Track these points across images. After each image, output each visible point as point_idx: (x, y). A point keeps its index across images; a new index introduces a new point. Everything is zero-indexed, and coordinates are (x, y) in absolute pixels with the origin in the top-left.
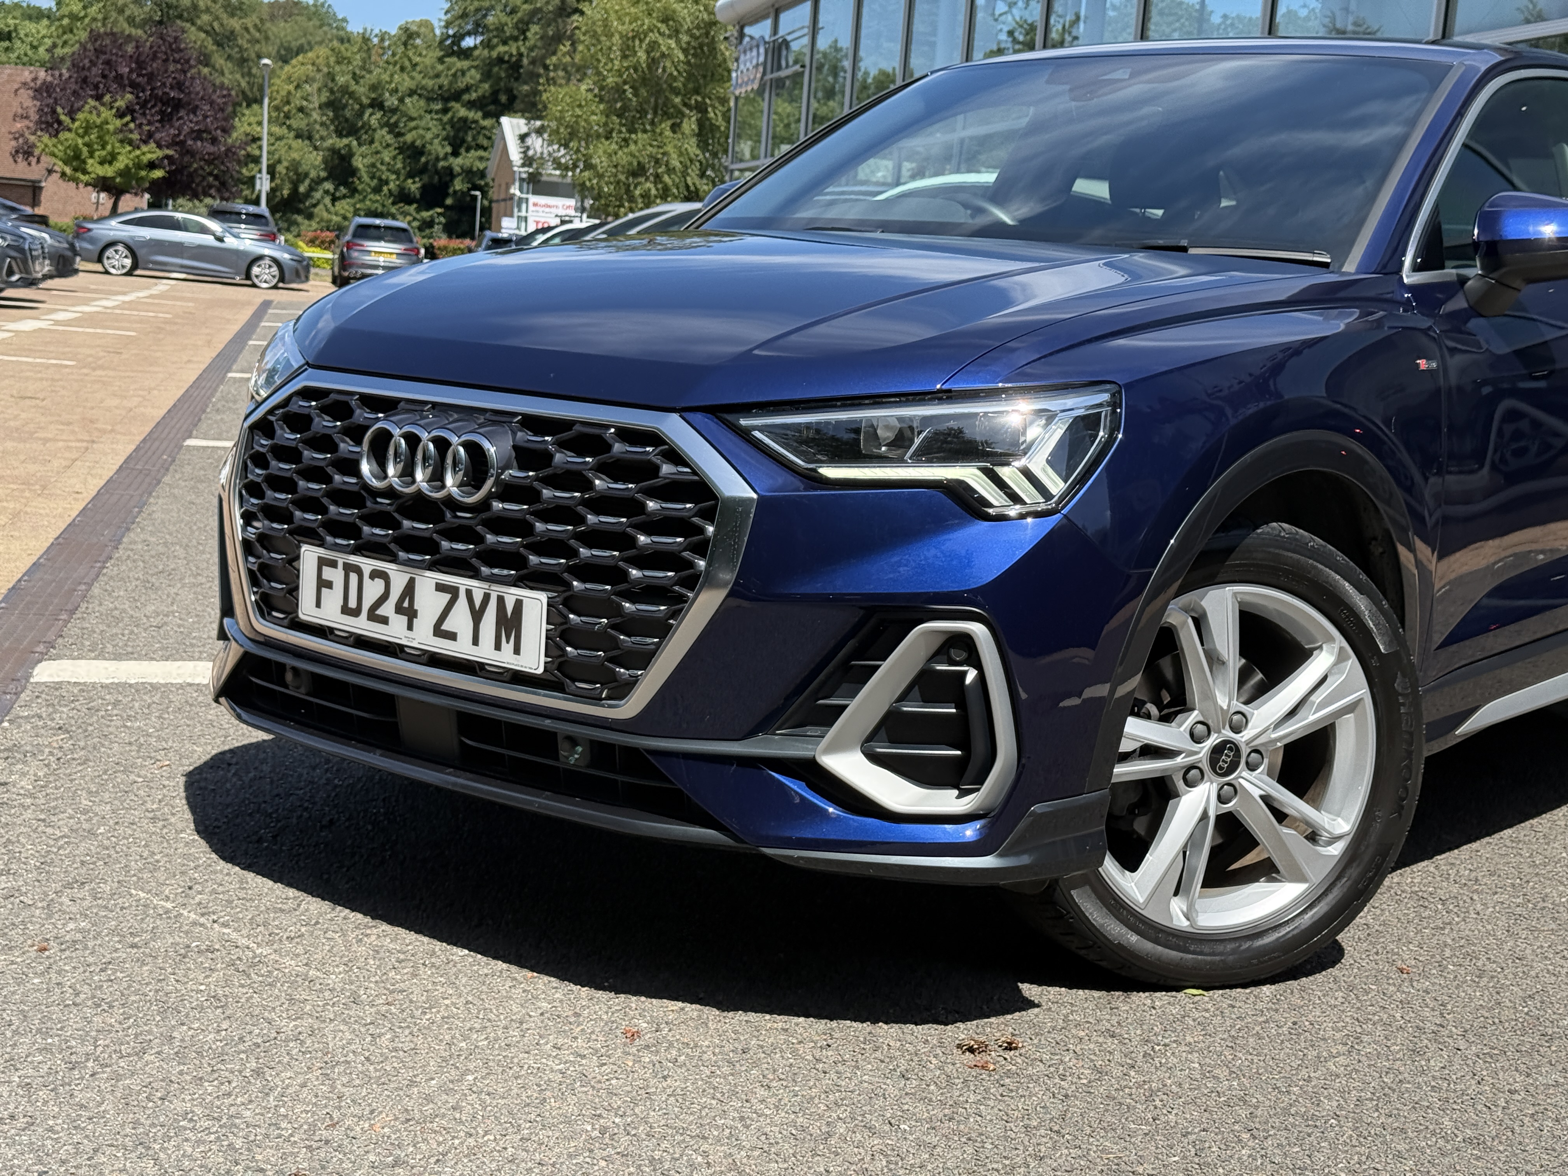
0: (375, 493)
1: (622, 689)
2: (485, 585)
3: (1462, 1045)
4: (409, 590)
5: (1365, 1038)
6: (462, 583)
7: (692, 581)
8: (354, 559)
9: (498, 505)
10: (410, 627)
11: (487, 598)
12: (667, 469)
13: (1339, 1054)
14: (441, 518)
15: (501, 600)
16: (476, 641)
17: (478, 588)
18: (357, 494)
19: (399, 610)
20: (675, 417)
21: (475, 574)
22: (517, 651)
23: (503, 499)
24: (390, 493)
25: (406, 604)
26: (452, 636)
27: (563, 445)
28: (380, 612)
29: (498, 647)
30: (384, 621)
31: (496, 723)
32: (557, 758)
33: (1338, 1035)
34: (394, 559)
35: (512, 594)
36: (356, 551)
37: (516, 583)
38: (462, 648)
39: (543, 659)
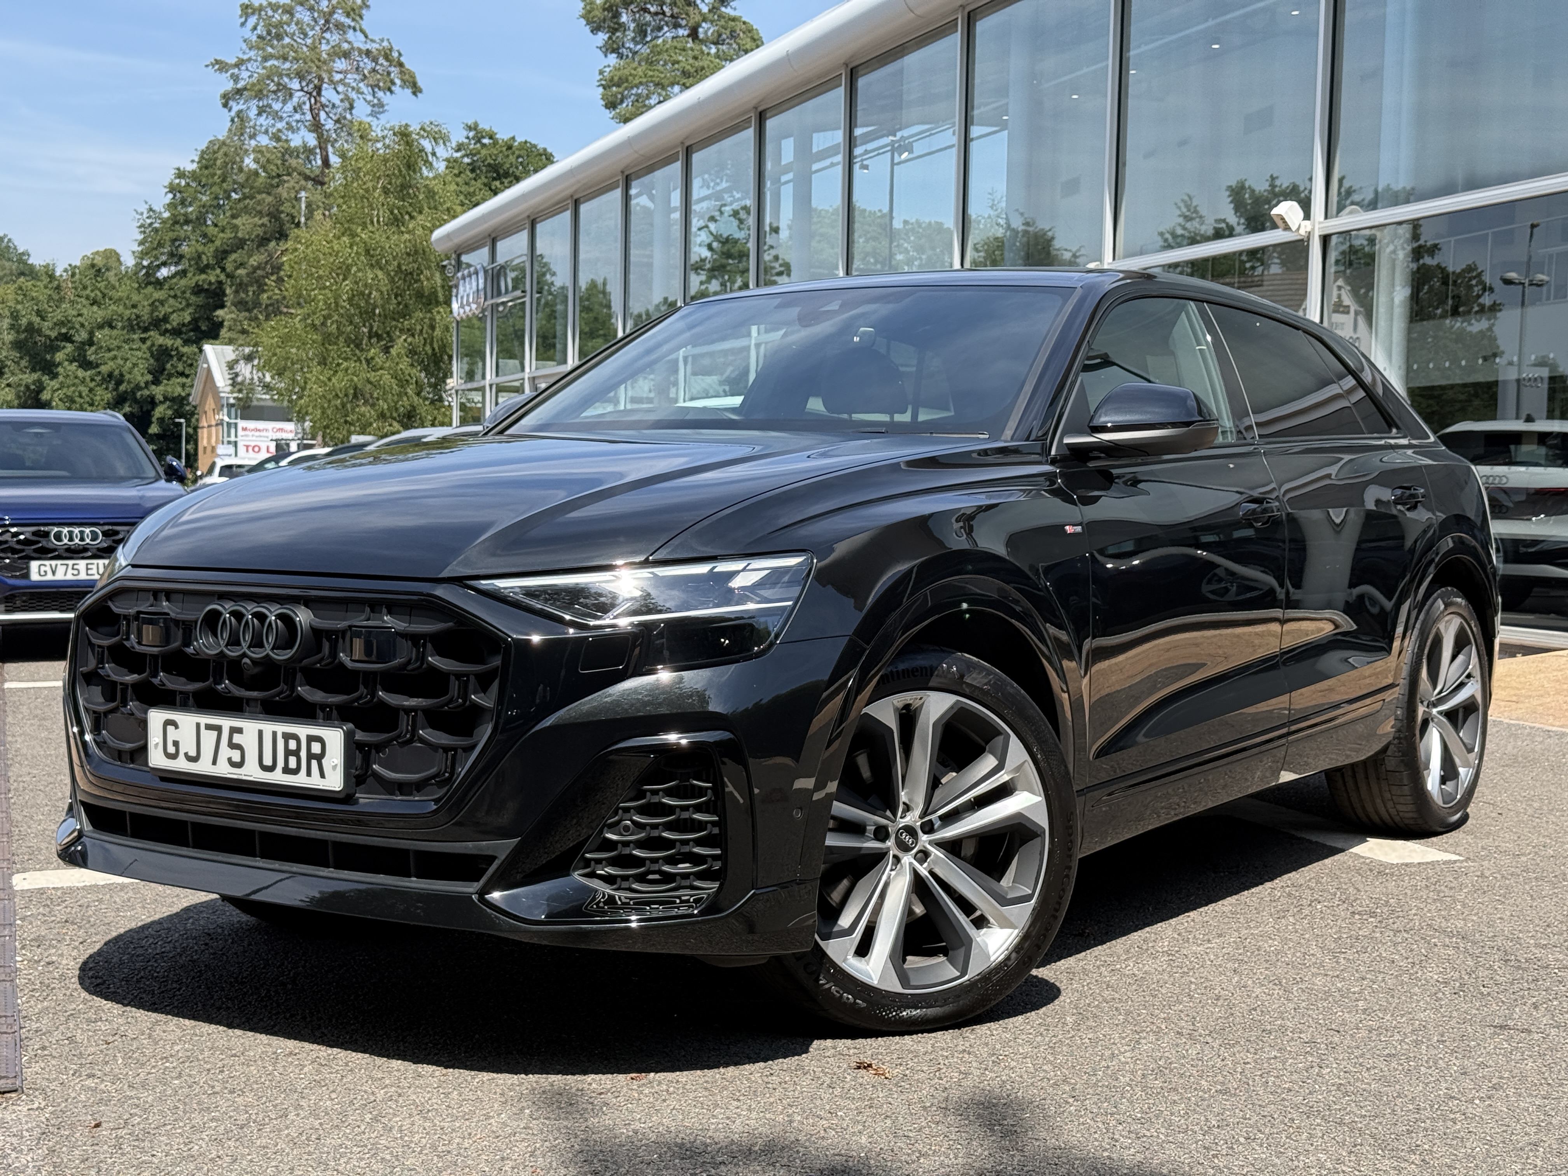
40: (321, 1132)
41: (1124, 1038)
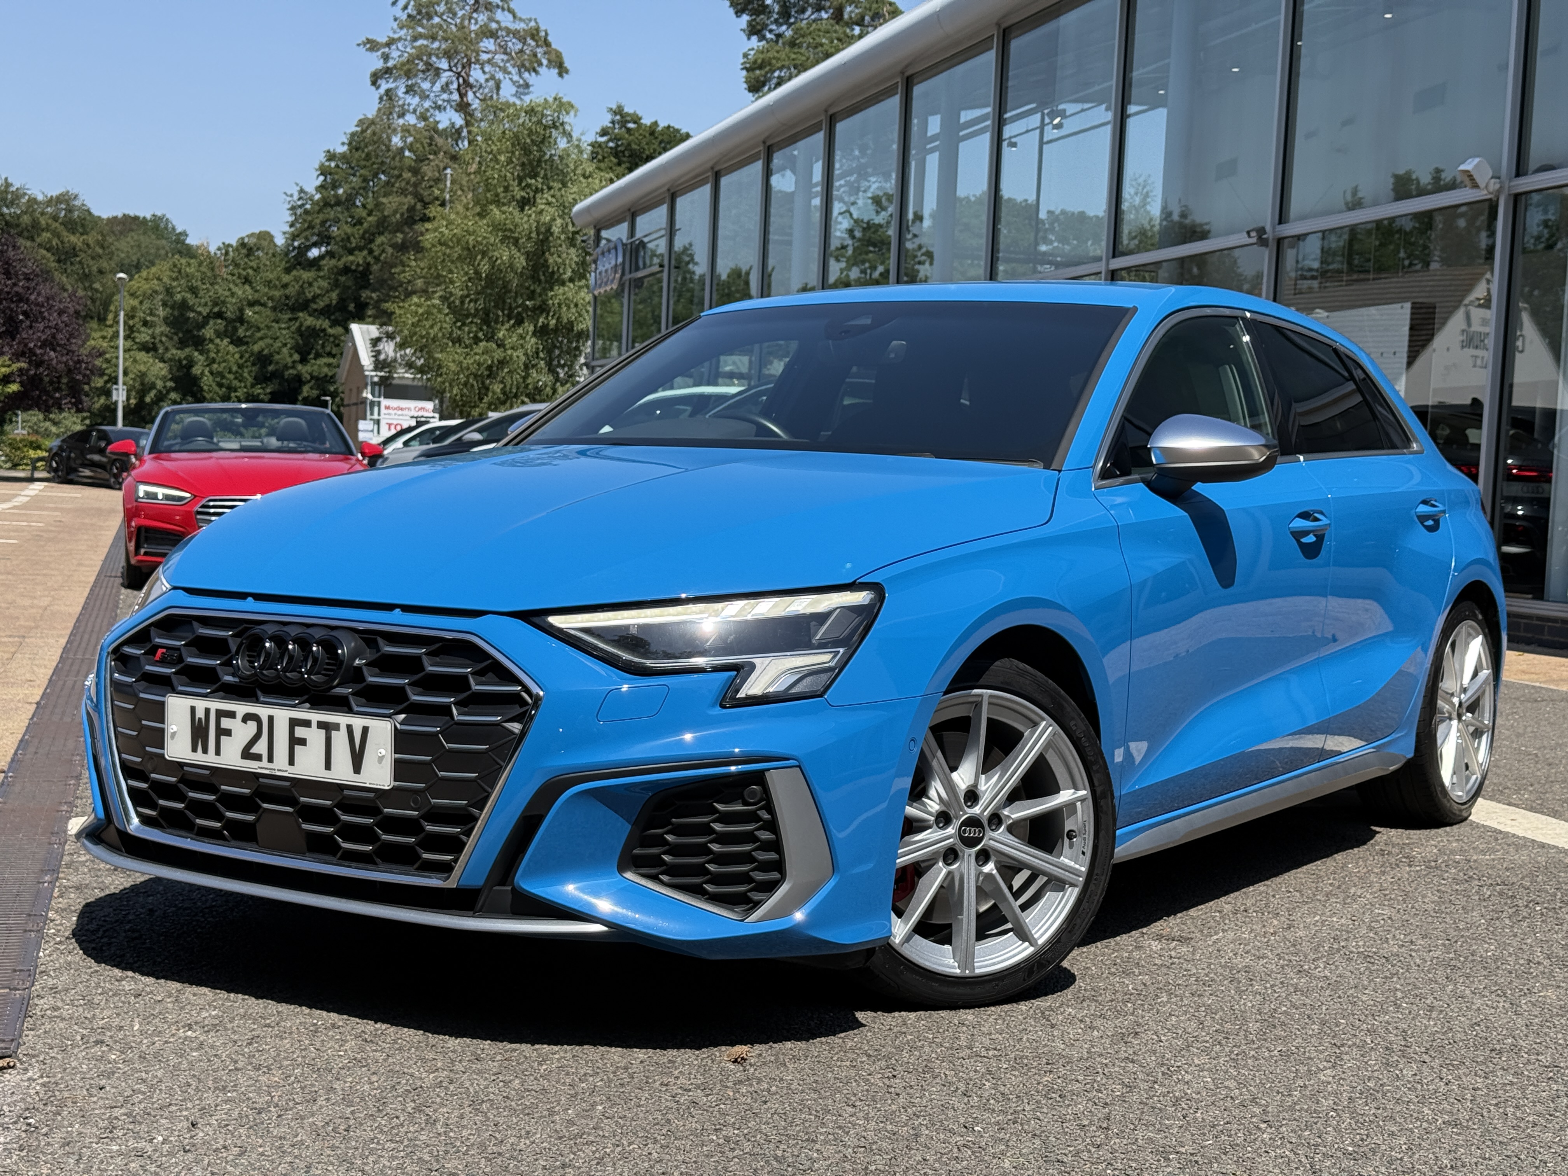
41: (1322, 1052)
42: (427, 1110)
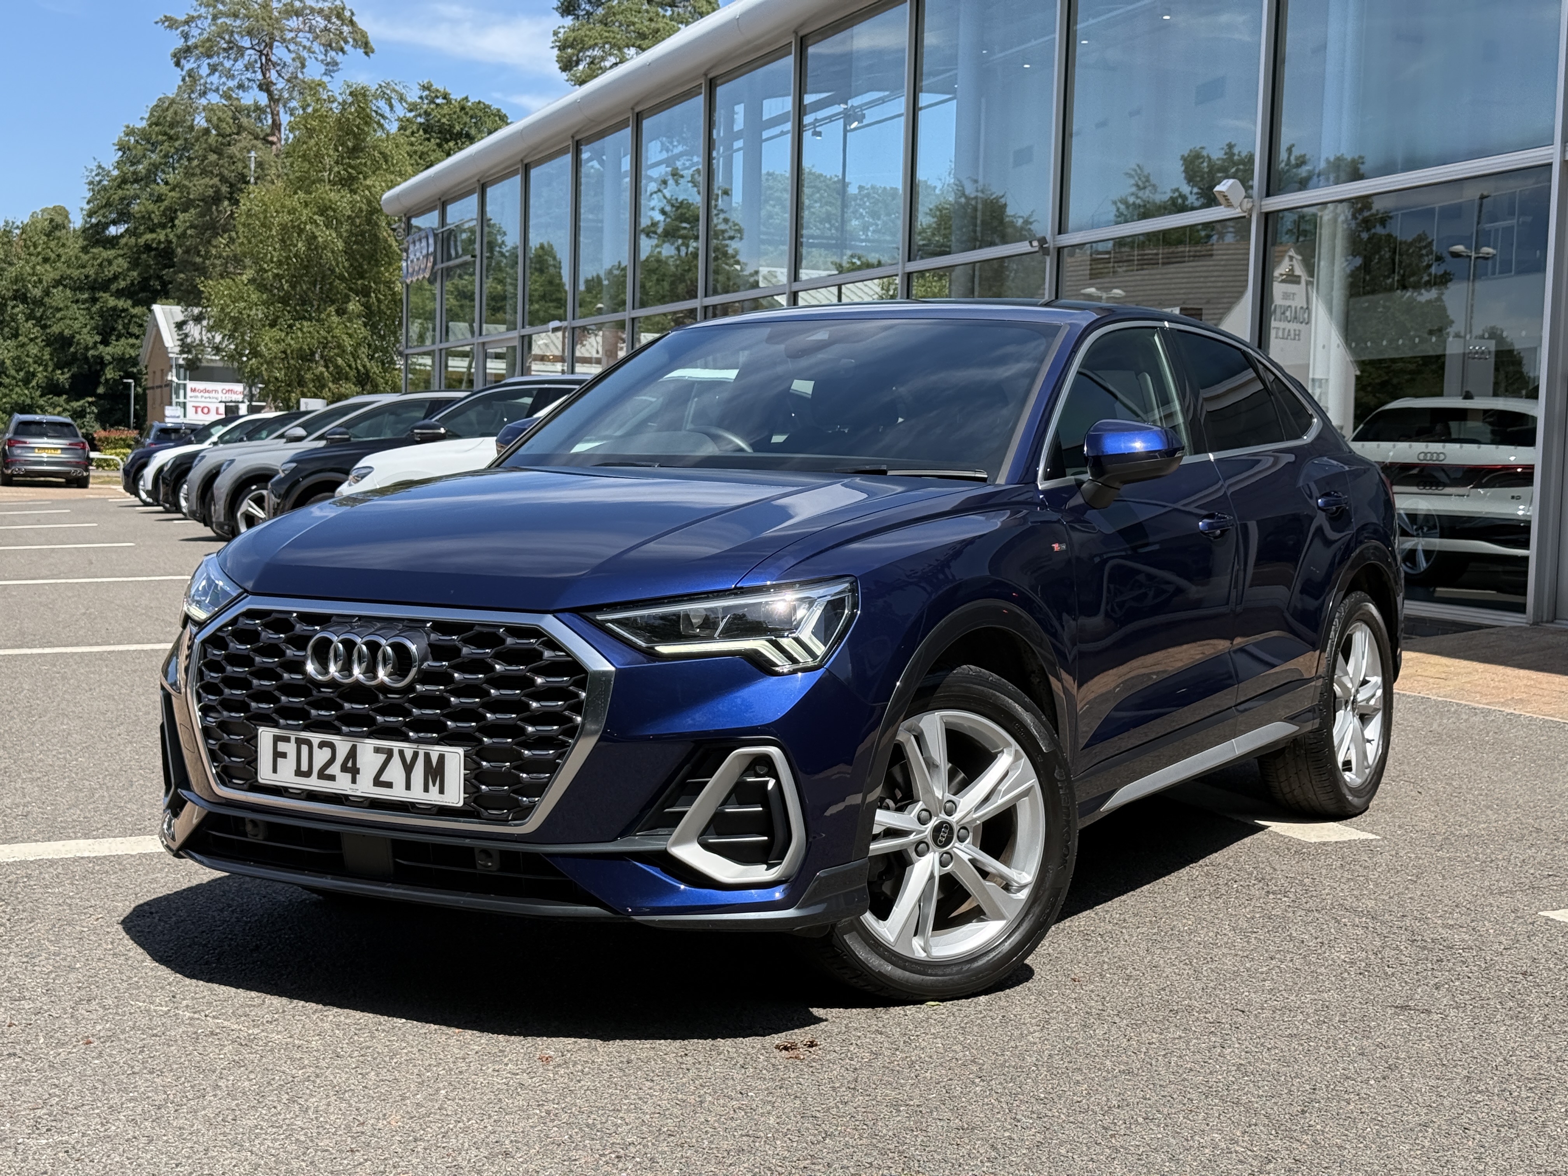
0: (319, 685)
1: (524, 812)
2: (415, 746)
3: (1117, 1019)
4: (352, 754)
5: (1052, 1021)
6: (396, 745)
7: (573, 731)
8: (305, 735)
9: (419, 687)
10: (354, 781)
11: (416, 755)
12: (547, 654)
13: (1035, 1031)
14: (377, 700)
15: (427, 756)
16: (408, 787)
17: (409, 749)
18: (305, 686)
19: (344, 768)
20: (550, 616)
21: (407, 739)
22: (442, 791)
23: (423, 683)
24: (333, 684)
25: (350, 765)
26: (389, 785)
27: (467, 642)
28: (329, 772)
29: (426, 790)
30: (332, 778)
31: (425, 845)
32: (475, 867)
33: (1033, 1021)
34: (338, 732)
35: (435, 751)
36: (306, 728)
37: (437, 742)
38: (398, 793)
39: (462, 795)
40: (238, 1113)
42: (300, 1101)
